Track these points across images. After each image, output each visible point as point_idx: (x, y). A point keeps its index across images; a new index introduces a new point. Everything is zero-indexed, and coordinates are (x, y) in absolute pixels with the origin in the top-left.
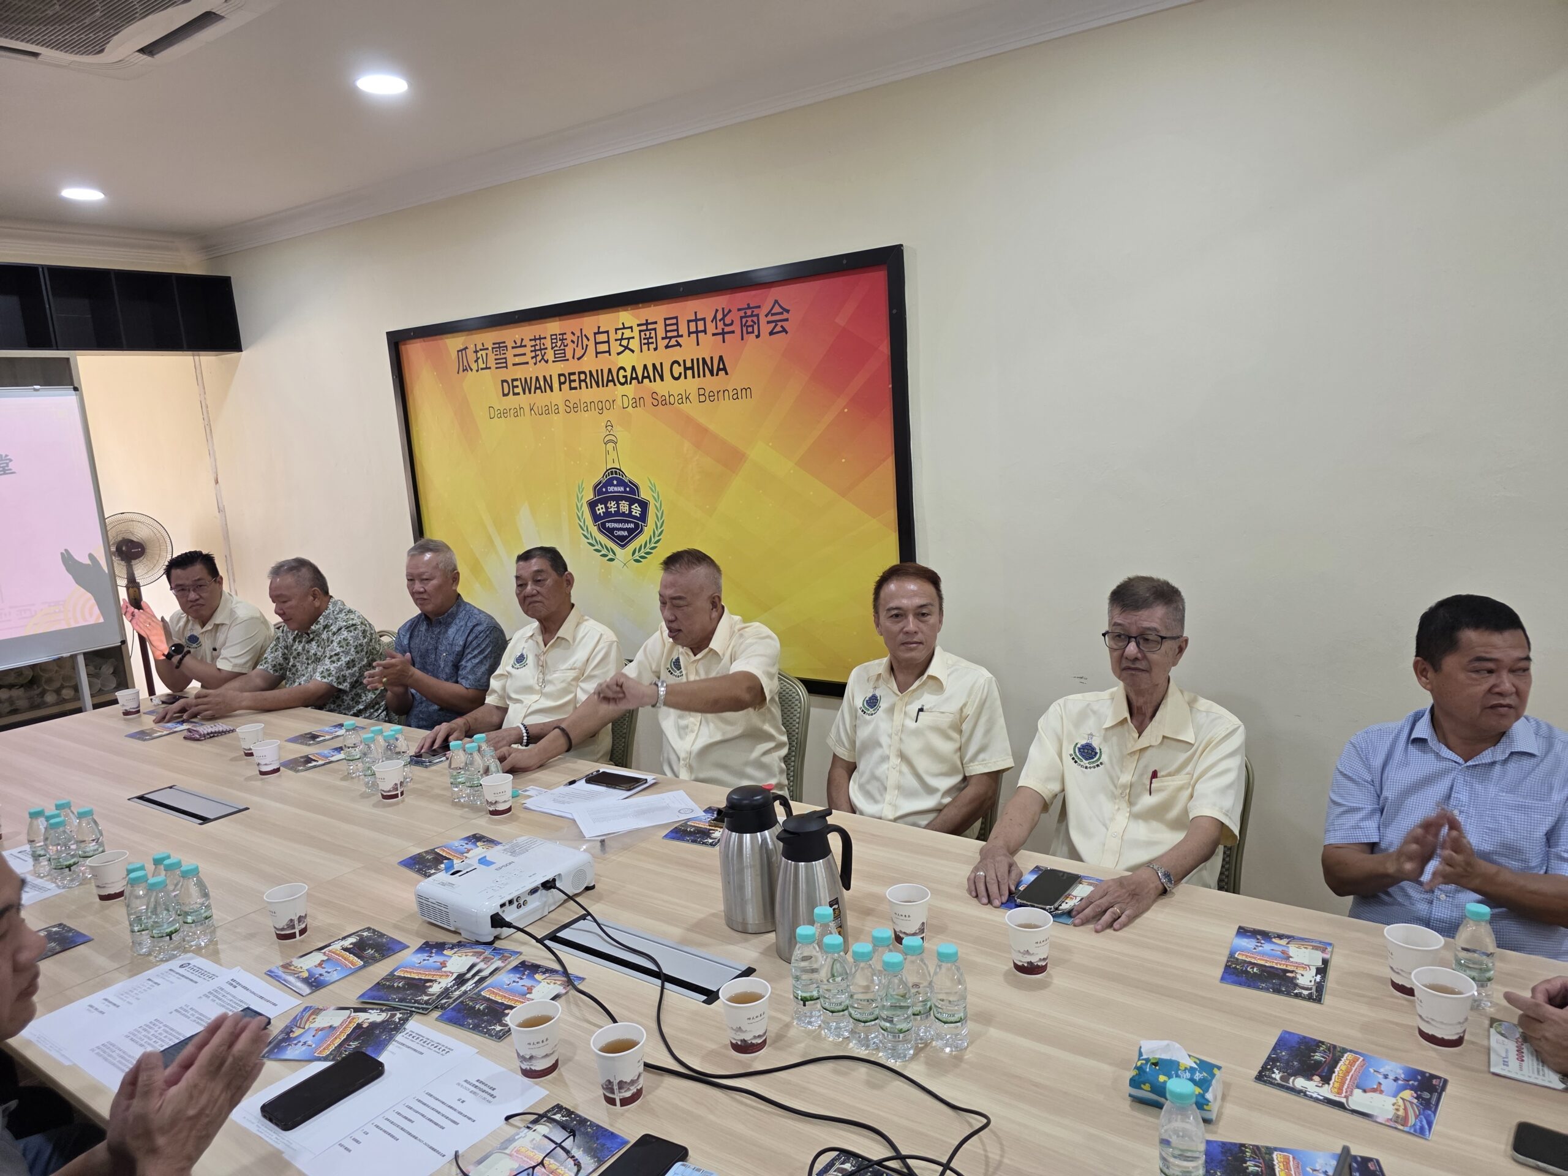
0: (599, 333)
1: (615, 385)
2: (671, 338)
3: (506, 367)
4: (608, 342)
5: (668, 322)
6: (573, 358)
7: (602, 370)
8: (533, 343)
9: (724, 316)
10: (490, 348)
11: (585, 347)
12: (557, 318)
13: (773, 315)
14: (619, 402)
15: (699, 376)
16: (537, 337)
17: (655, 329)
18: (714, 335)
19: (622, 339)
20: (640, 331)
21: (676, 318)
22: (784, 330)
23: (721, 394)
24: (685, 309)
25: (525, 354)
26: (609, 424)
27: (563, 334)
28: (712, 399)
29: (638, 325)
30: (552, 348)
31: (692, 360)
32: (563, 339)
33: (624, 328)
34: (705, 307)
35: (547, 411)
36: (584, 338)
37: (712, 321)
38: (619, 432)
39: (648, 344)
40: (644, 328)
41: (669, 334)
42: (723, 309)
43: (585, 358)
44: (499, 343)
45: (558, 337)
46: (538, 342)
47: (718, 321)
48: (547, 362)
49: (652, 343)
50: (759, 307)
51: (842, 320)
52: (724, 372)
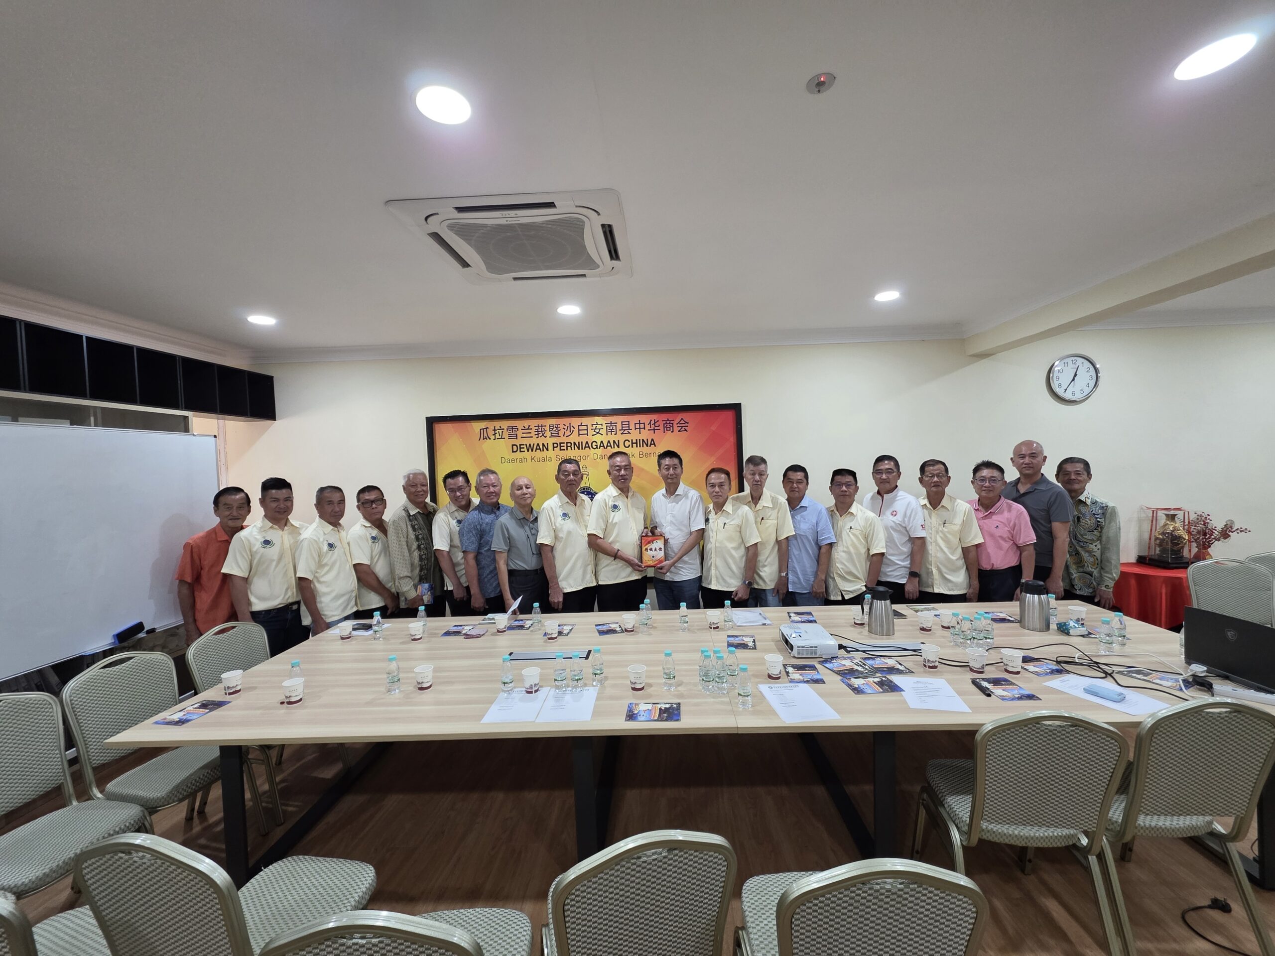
0: (581, 425)
1: (590, 449)
2: (625, 430)
3: (517, 438)
4: (587, 430)
5: (623, 423)
6: (564, 436)
7: (582, 442)
8: (537, 428)
9: (655, 423)
10: (505, 429)
11: (572, 431)
12: (555, 418)
13: (680, 424)
14: (592, 456)
15: (640, 446)
16: (540, 425)
17: (616, 426)
18: (649, 430)
19: (596, 429)
20: (607, 426)
21: (629, 422)
22: (686, 430)
24: (634, 419)
25: (530, 433)
26: (584, 466)
28: (646, 456)
29: (606, 423)
30: (550, 431)
31: (636, 440)
32: (557, 427)
33: (597, 424)
34: (645, 418)
35: (544, 460)
36: (572, 428)
37: (648, 424)
39: (611, 432)
40: (610, 425)
41: (623, 428)
42: (654, 420)
43: (571, 436)
44: (512, 427)
45: (554, 426)
46: (540, 428)
47: (652, 425)
48: (546, 437)
49: (614, 431)
50: (673, 420)
51: (713, 428)
52: (654, 445)
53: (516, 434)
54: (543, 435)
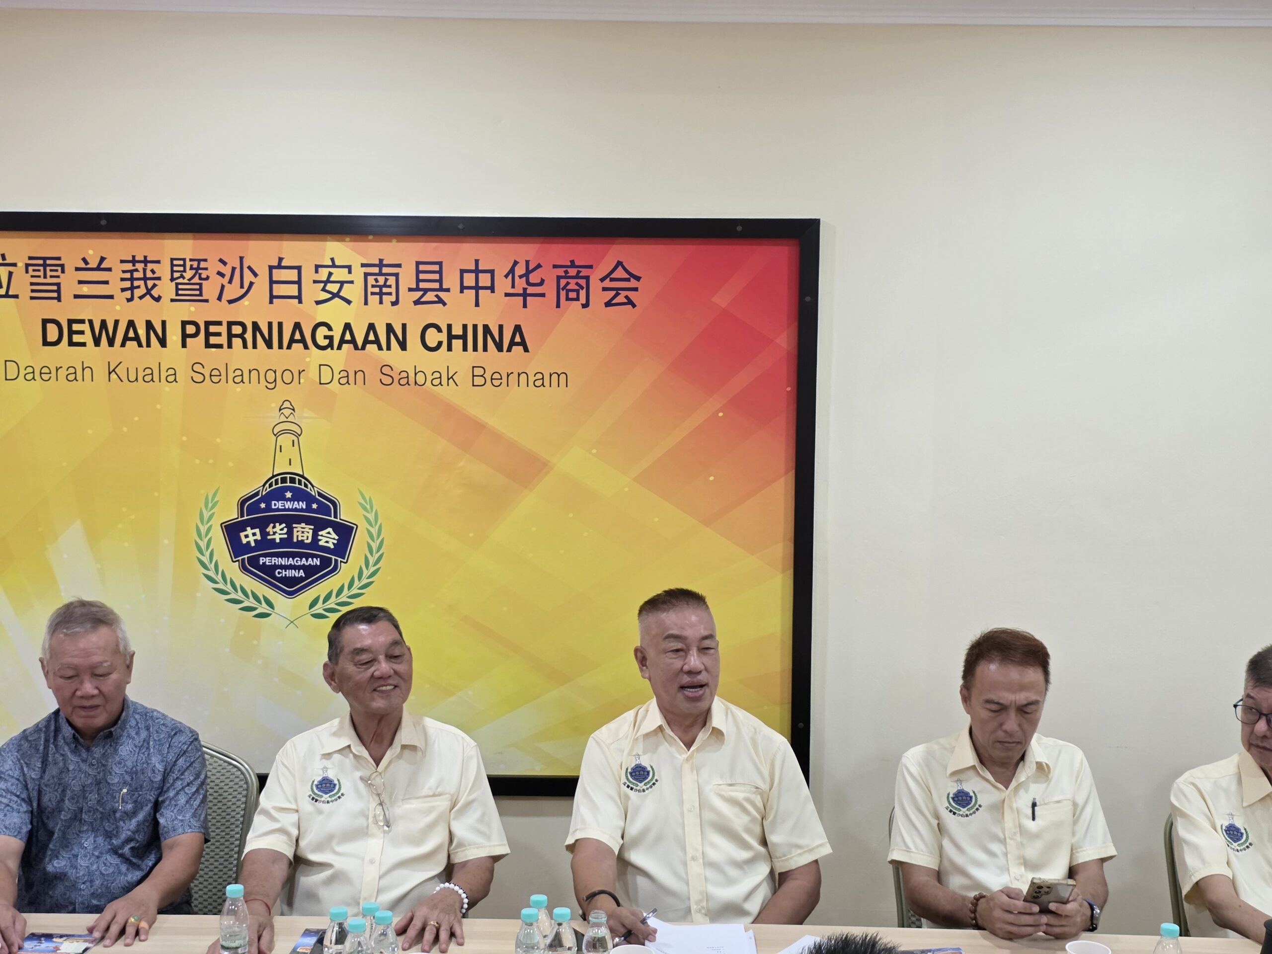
0: (279, 267)
1: (306, 347)
2: (426, 291)
3: (59, 299)
4: (299, 282)
5: (422, 267)
6: (220, 298)
7: (280, 325)
8: (129, 266)
9: (528, 273)
10: (21, 265)
11: (246, 285)
12: (190, 235)
13: (612, 280)
14: (312, 373)
15: (475, 349)
16: (140, 257)
17: (397, 275)
18: (507, 295)
19: (328, 281)
20: (366, 275)
21: (440, 264)
22: (630, 302)
23: (513, 378)
24: (458, 254)
25: (107, 282)
26: (287, 404)
27: (199, 261)
28: (496, 383)
29: (363, 265)
30: (172, 279)
31: (465, 327)
32: (198, 268)
33: (334, 266)
34: (494, 254)
35: (150, 376)
36: (247, 272)
37: (506, 276)
38: (305, 418)
39: (381, 294)
40: (376, 270)
41: (422, 285)
42: (527, 262)
43: (245, 302)
44: (45, 259)
45: (188, 264)
46: (140, 266)
47: (517, 278)
48: (158, 299)
49: (390, 294)
50: (591, 267)
51: (722, 299)
52: (521, 348)
53: (58, 285)
54: (149, 292)
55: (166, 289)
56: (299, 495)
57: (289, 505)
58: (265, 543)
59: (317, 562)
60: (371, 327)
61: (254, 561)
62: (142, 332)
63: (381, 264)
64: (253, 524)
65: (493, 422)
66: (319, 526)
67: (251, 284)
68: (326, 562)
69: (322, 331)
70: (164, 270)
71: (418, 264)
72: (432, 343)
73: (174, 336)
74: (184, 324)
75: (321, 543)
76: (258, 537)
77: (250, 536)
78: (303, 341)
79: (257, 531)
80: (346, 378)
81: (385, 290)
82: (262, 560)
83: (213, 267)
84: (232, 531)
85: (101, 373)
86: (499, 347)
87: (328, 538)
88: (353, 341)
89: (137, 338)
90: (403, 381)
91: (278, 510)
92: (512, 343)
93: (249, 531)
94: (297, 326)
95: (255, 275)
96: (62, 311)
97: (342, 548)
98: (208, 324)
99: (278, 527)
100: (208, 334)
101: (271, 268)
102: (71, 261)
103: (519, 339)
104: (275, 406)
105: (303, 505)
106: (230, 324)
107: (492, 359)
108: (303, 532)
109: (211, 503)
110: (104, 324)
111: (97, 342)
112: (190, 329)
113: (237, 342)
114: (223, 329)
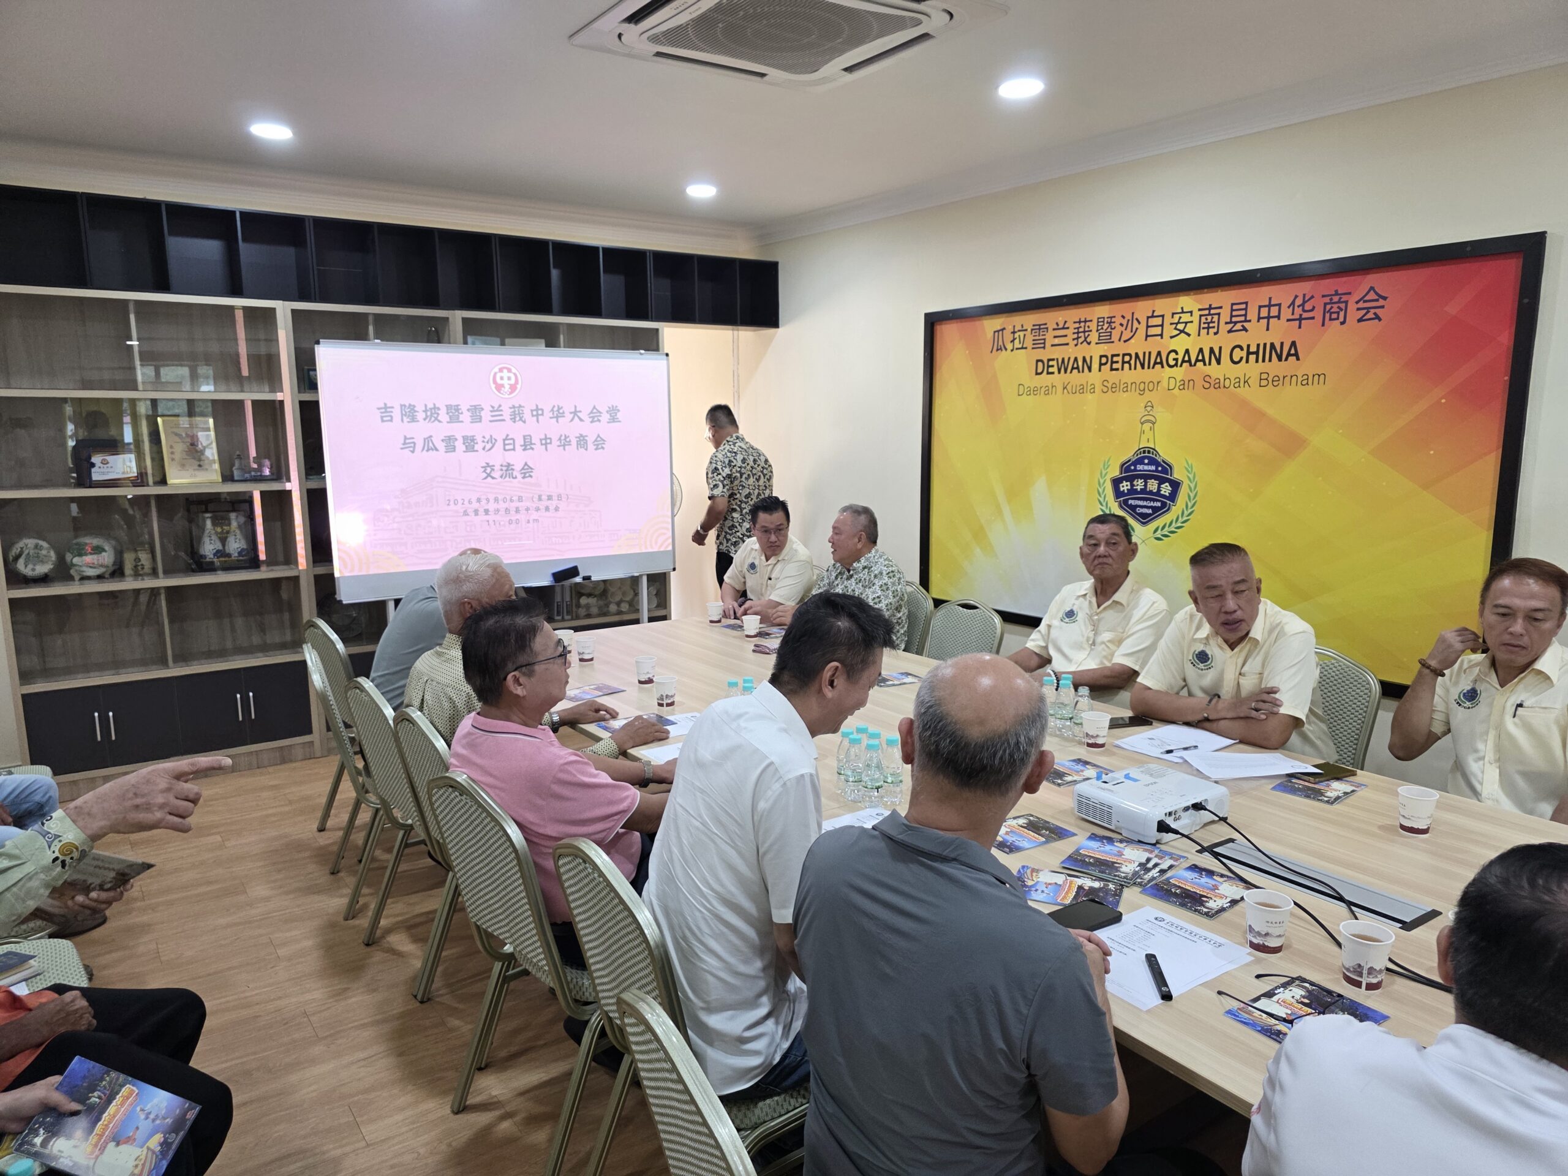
0: (1153, 316)
1: (1163, 367)
2: (1236, 323)
3: (1044, 348)
4: (1162, 326)
7: (1150, 353)
8: (1077, 325)
9: (1304, 302)
10: (1029, 330)
11: (1134, 330)
12: (1108, 302)
13: (1365, 301)
14: (1165, 383)
15: (1264, 361)
16: (1083, 320)
19: (1179, 323)
20: (1201, 316)
22: (1377, 317)
23: (1287, 379)
24: (1258, 295)
25: (1066, 336)
26: (1149, 404)
27: (1111, 318)
28: (1275, 383)
29: (1200, 310)
30: (1097, 330)
31: (1258, 345)
33: (1183, 312)
34: (1281, 293)
36: (1135, 322)
37: (1289, 307)
38: (1160, 414)
39: (1208, 328)
40: (1207, 312)
42: (1304, 295)
43: (1132, 341)
44: (1040, 325)
45: (1106, 320)
46: (1082, 324)
47: (1296, 307)
48: (1089, 343)
49: (1214, 327)
50: (1350, 293)
51: (1452, 309)
52: (1295, 358)
53: (1044, 339)
54: (1085, 340)
55: (1094, 337)
56: (1153, 462)
57: (1146, 468)
58: (1132, 491)
59: (1159, 504)
60: (1201, 350)
61: (1126, 502)
62: (1080, 364)
63: (1210, 308)
64: (1126, 479)
65: (1271, 411)
66: (1162, 481)
67: (1137, 329)
68: (1164, 505)
69: (1173, 355)
70: (1093, 326)
71: (1233, 304)
72: (1236, 359)
73: (1095, 366)
74: (1101, 357)
75: (1162, 492)
76: (1129, 487)
77: (1125, 486)
78: (1161, 363)
79: (1128, 483)
80: (1184, 385)
81: (1211, 325)
82: (1130, 502)
83: (1118, 320)
84: (1116, 482)
85: (1060, 388)
86: (1280, 359)
87: (1166, 489)
88: (1189, 361)
89: (1078, 368)
90: (1217, 386)
91: (1140, 471)
92: (1289, 355)
93: (1125, 483)
94: (1159, 353)
95: (1139, 323)
96: (1044, 355)
97: (1173, 497)
98: (1113, 356)
99: (1140, 481)
100: (1113, 362)
101: (1148, 318)
102: (1051, 325)
103: (1294, 352)
104: (1143, 405)
105: (1153, 468)
106: (1124, 355)
107: (1275, 367)
108: (1153, 485)
109: (1106, 466)
110: (1063, 360)
111: (1059, 372)
112: (1104, 360)
113: (1126, 366)
114: (1119, 359)
